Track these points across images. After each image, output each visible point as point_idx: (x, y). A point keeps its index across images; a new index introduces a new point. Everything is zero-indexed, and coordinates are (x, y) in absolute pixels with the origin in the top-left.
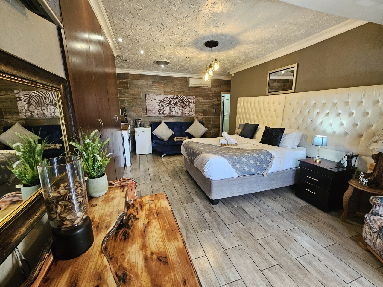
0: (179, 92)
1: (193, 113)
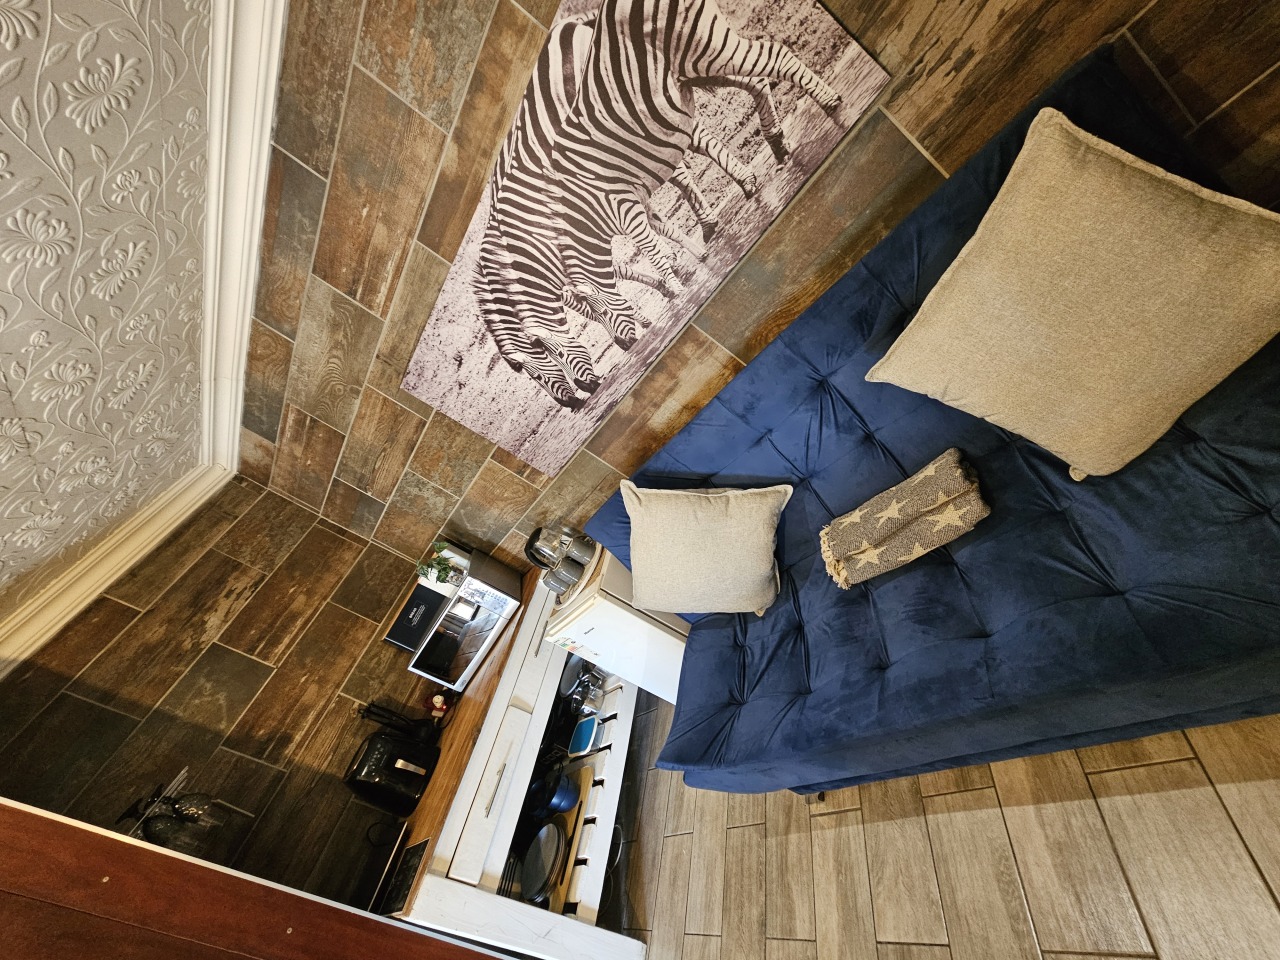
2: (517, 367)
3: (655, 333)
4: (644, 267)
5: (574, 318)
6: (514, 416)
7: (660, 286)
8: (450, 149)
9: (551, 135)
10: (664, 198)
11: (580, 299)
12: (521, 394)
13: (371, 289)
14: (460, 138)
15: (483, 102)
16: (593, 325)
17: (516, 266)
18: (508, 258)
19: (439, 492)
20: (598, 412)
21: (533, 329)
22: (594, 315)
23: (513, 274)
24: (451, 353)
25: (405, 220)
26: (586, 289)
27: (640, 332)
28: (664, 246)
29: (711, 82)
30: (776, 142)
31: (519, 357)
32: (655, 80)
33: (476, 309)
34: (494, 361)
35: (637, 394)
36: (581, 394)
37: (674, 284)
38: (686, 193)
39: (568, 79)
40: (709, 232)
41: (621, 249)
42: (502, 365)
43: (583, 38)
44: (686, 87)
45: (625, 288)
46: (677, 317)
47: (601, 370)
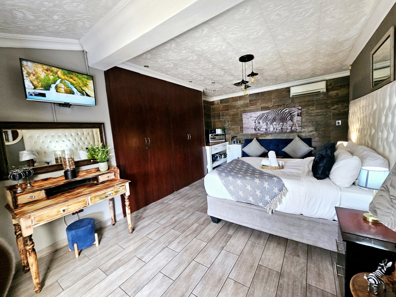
0: (278, 105)
1: (297, 128)
2: (255, 122)
3: (269, 131)
4: (275, 126)
5: (265, 124)
6: (249, 125)
7: (274, 128)
8: (271, 106)
9: (279, 113)
10: (281, 123)
11: (267, 123)
12: (252, 124)
13: (252, 106)
14: (273, 106)
15: (277, 106)
16: (266, 126)
17: (266, 116)
18: (266, 115)
19: (229, 124)
20: (256, 132)
21: (261, 121)
22: (267, 125)
23: (265, 116)
24: (251, 116)
25: (262, 105)
26: (268, 123)
27: (268, 130)
28: (278, 126)
29: (292, 121)
30: (292, 128)
31: (256, 122)
32: (289, 117)
33: (258, 115)
34: (254, 120)
35: (261, 134)
36: (257, 130)
37: (275, 129)
38: (283, 125)
39: (284, 111)
40: (282, 129)
41: (274, 123)
42: (254, 121)
43: (287, 111)
44: (290, 119)
45: (271, 126)
46: (272, 132)
47: (261, 129)
